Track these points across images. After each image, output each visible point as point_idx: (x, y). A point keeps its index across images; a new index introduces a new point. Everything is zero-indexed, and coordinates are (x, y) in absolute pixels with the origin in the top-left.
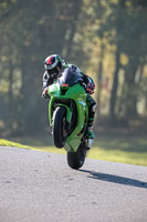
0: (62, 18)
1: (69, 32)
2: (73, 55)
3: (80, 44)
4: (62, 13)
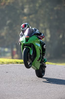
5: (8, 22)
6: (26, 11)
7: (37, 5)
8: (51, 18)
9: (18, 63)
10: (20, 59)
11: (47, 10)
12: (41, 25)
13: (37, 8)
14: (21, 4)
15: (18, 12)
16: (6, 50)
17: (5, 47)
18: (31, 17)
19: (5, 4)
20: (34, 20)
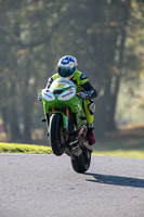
0: (112, 24)
1: (120, 38)
2: (125, 61)
3: (132, 48)
4: (112, 20)
6: (23, 36)
7: (50, 23)
8: (83, 52)
9: (6, 150)
10: (11, 142)
11: (71, 34)
13: (49, 31)
14: (13, 22)
15: (7, 38)
18: (35, 50)
20: (43, 56)
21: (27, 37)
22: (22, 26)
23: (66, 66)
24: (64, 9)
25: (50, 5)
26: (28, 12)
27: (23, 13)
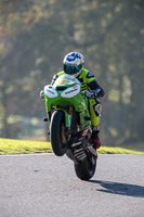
5: (39, 61)
6: (77, 36)
7: (104, 24)
11: (125, 34)
12: (112, 68)
13: (103, 31)
14: (66, 22)
15: (61, 38)
16: (35, 121)
17: (31, 116)
18: (89, 50)
19: (31, 21)
20: (97, 56)
21: (81, 37)
22: (76, 26)
23: (72, 62)
24: (118, 9)
25: (104, 5)
26: (82, 12)
27: (77, 13)
